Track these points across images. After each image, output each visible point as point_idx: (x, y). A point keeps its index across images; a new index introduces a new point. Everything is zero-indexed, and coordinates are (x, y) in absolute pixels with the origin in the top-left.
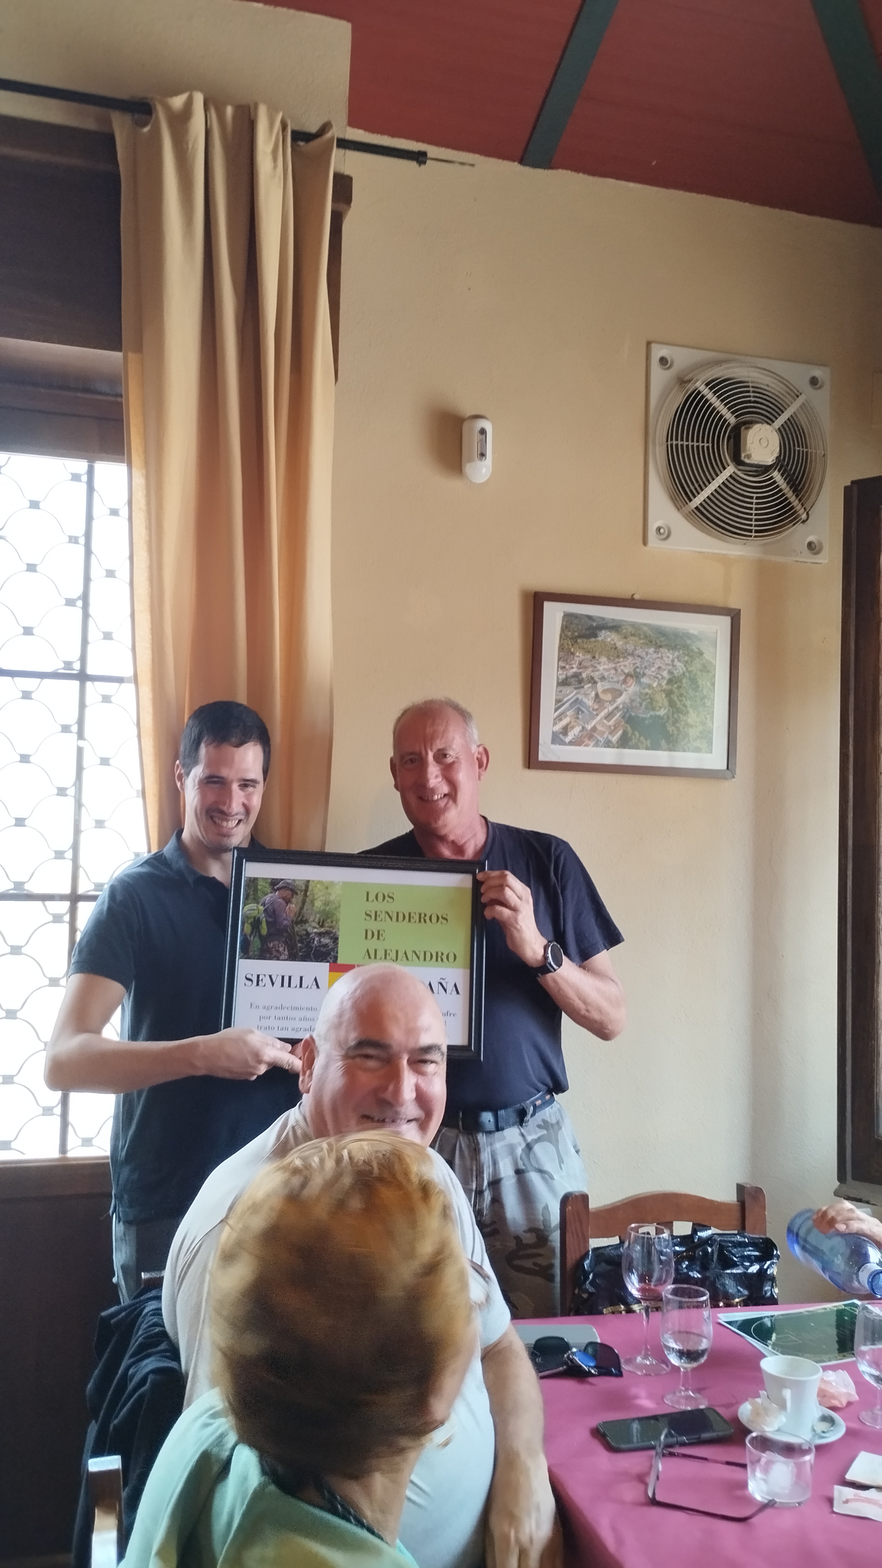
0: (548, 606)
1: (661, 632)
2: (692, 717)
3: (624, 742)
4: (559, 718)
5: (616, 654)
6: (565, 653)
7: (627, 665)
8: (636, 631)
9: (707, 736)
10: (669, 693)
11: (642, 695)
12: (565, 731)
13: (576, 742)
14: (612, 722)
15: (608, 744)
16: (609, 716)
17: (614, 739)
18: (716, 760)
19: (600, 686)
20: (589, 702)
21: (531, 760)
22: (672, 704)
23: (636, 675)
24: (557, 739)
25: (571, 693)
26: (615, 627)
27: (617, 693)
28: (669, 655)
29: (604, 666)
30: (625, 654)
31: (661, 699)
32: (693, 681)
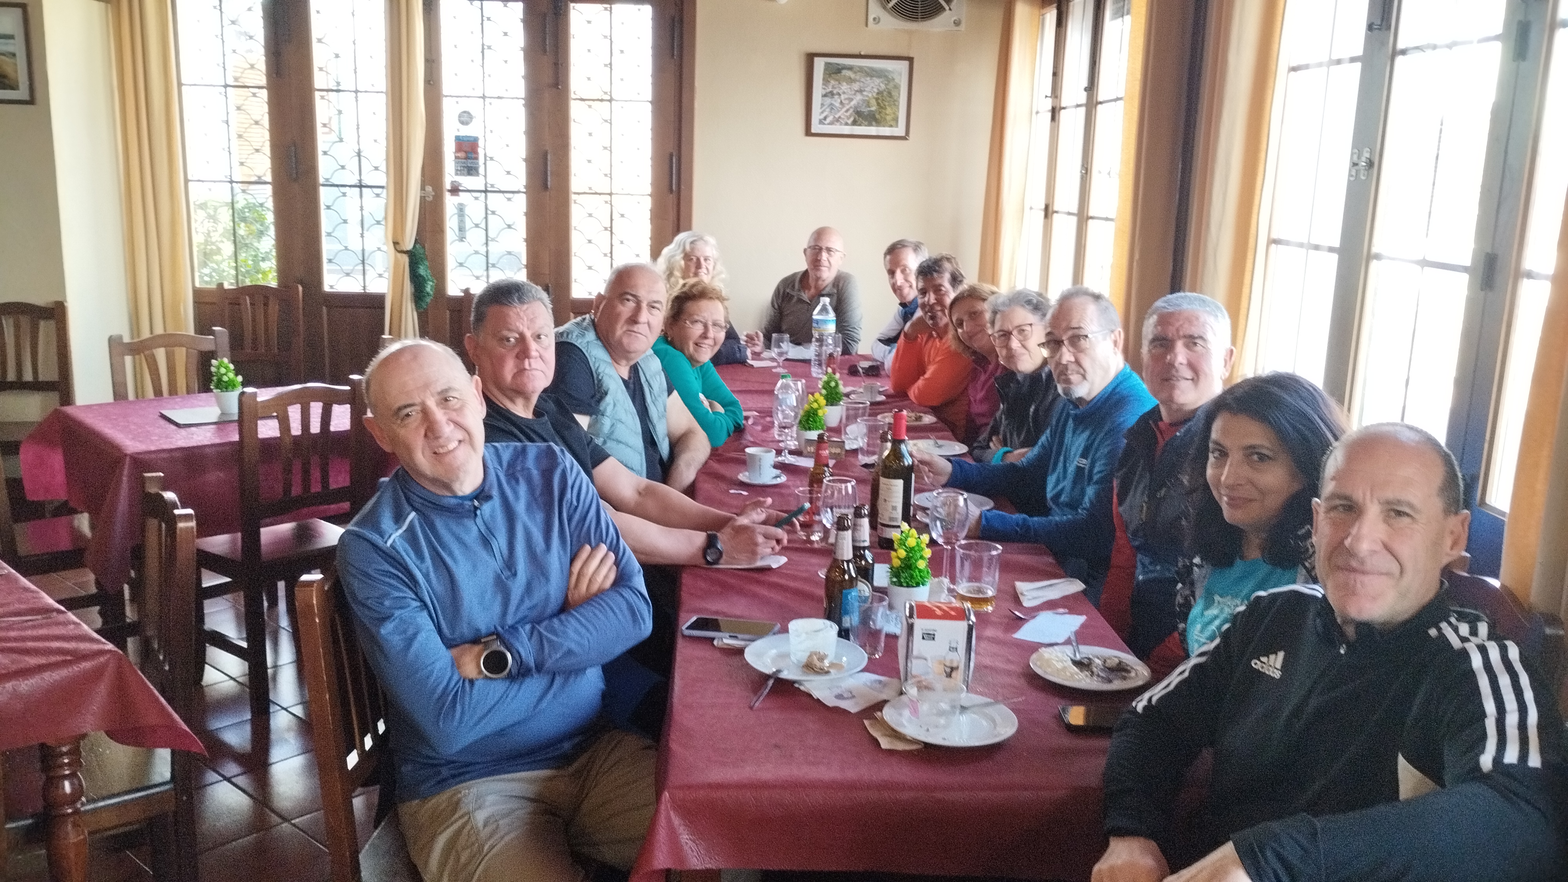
0: (817, 60)
1: (872, 69)
2: (889, 110)
3: (855, 123)
4: (822, 112)
5: (851, 81)
6: (826, 81)
7: (856, 86)
8: (861, 69)
9: (896, 120)
10: (877, 99)
11: (864, 101)
12: (825, 118)
13: (831, 123)
14: (848, 114)
15: (847, 124)
16: (847, 111)
17: (850, 122)
18: (900, 131)
19: (843, 97)
20: (837, 105)
21: (808, 132)
22: (878, 104)
23: (860, 91)
24: (821, 122)
25: (828, 100)
26: (850, 68)
27: (851, 100)
28: (877, 81)
29: (845, 87)
30: (854, 81)
31: (873, 102)
32: (890, 94)
